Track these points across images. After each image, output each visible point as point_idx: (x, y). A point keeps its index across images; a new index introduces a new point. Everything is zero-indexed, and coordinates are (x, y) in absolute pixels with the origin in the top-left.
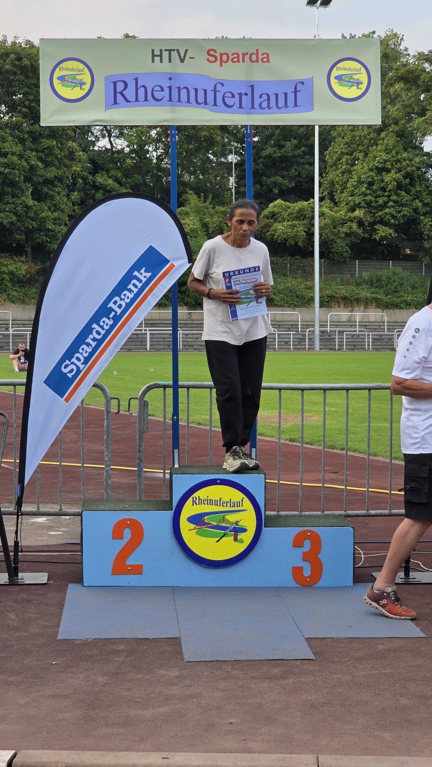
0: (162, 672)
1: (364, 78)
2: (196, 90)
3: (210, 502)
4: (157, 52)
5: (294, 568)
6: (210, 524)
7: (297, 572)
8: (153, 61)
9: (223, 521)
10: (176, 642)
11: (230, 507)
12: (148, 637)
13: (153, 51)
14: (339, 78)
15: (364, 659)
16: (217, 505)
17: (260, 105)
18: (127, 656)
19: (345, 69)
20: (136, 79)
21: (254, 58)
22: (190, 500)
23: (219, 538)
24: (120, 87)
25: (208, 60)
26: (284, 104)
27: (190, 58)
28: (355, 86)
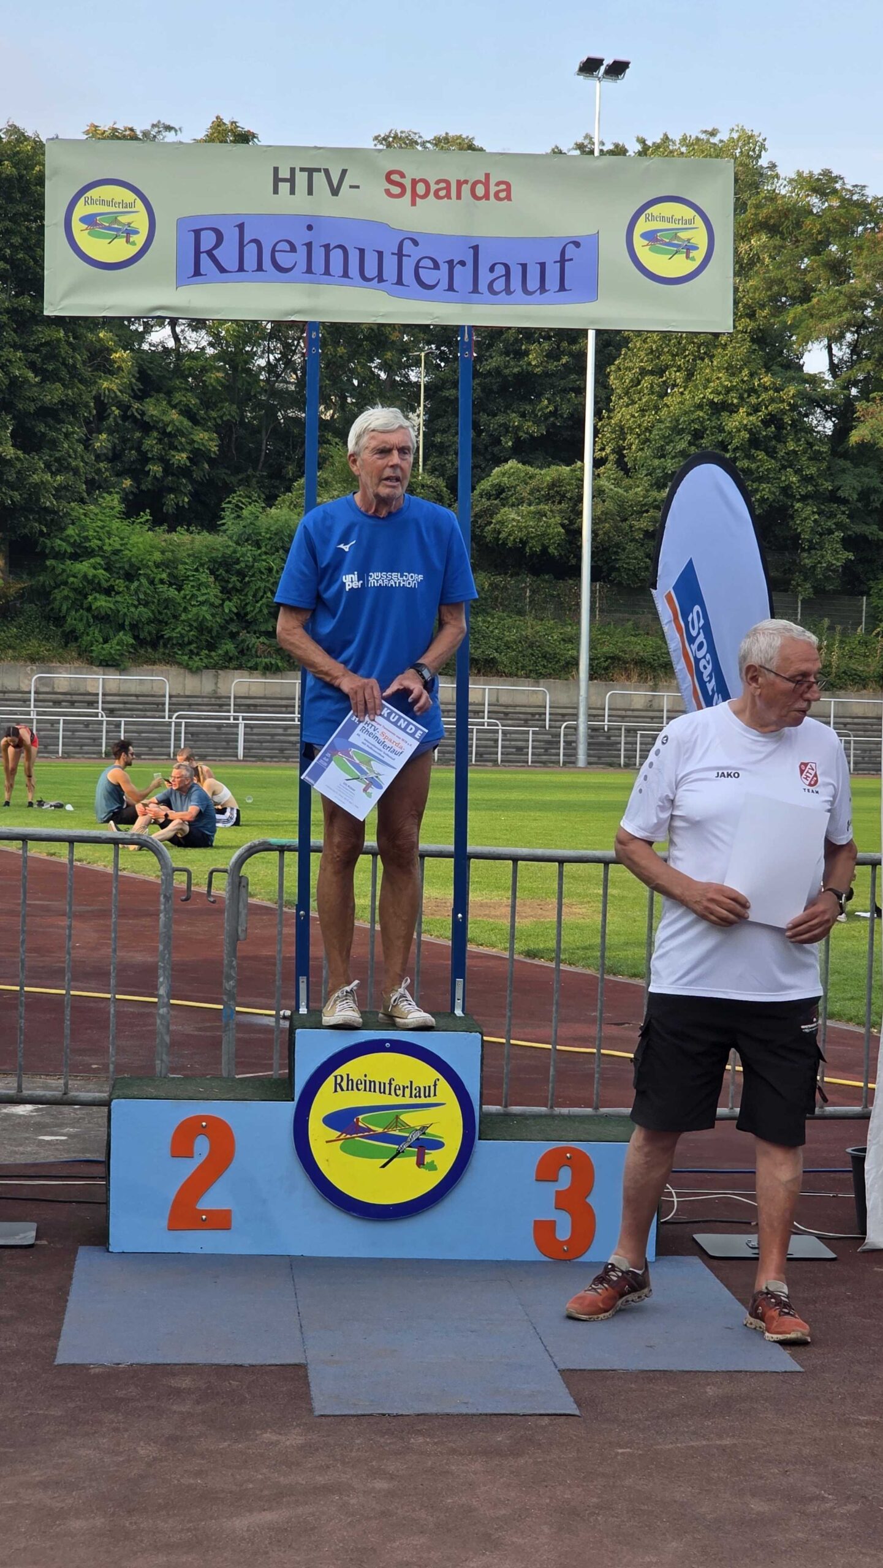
0: (268, 1436)
1: (700, 238)
2: (362, 252)
3: (371, 1086)
4: (284, 173)
5: (537, 1223)
6: (369, 1130)
7: (544, 1231)
8: (276, 191)
9: (396, 1126)
10: (297, 1373)
11: (411, 1097)
12: (239, 1363)
13: (276, 170)
14: (650, 236)
15: (678, 1416)
16: (384, 1092)
17: (490, 286)
18: (198, 1403)
19: (663, 219)
20: (241, 227)
21: (480, 190)
22: (330, 1082)
23: (386, 1160)
24: (208, 240)
25: (388, 192)
26: (538, 285)
27: (351, 187)
28: (683, 253)
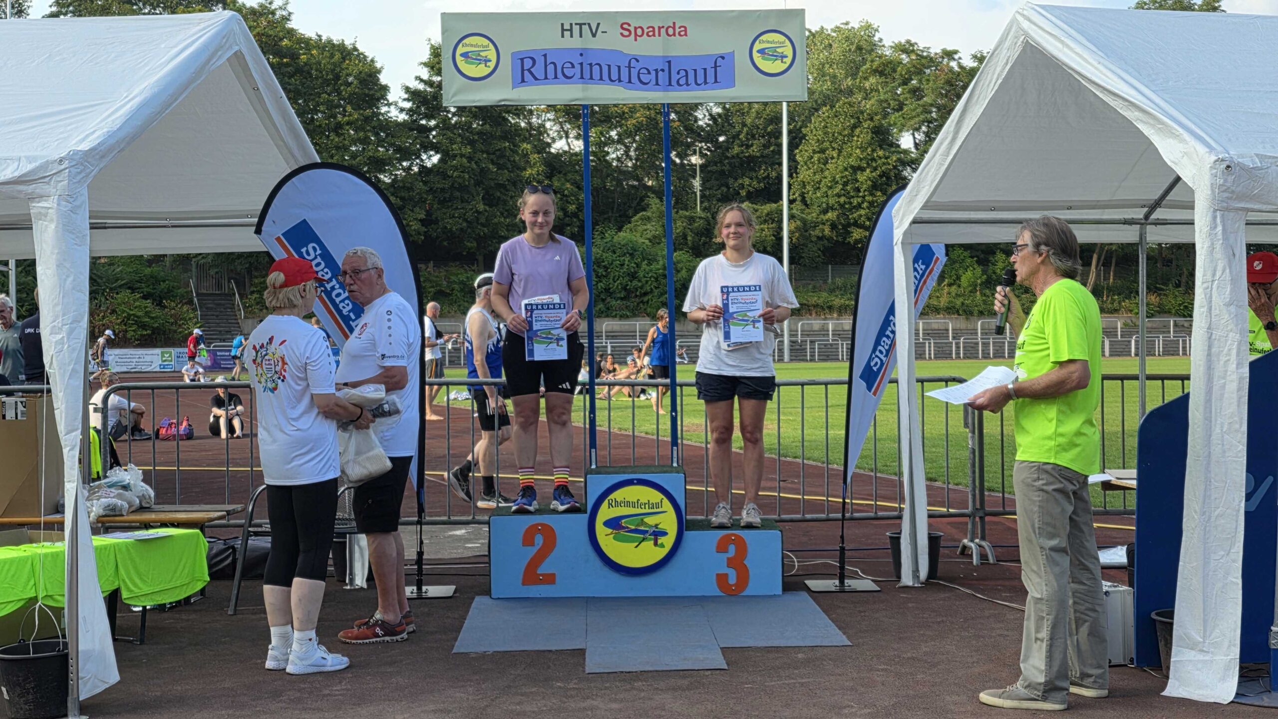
0: (559, 683)
1: (789, 52)
2: (609, 66)
3: (628, 504)
4: (567, 27)
5: (718, 575)
6: (628, 527)
7: (722, 579)
8: (563, 36)
9: (642, 524)
10: (582, 652)
11: (649, 508)
12: (550, 649)
13: (562, 25)
14: (762, 51)
15: (781, 668)
16: (635, 507)
17: (678, 82)
18: (525, 668)
19: (769, 42)
20: (545, 56)
21: (671, 31)
22: (605, 504)
23: (638, 543)
24: (528, 63)
25: (622, 34)
26: (703, 80)
27: (602, 32)
28: (780, 59)
